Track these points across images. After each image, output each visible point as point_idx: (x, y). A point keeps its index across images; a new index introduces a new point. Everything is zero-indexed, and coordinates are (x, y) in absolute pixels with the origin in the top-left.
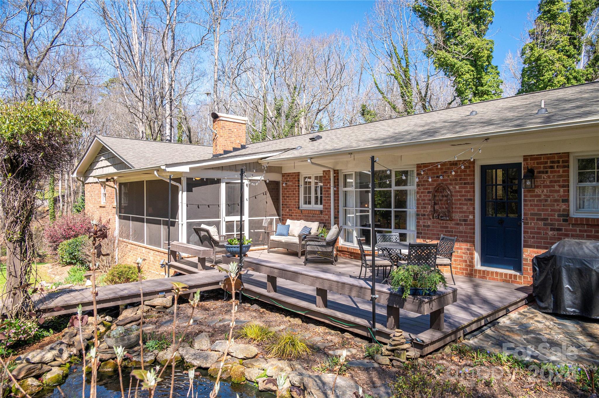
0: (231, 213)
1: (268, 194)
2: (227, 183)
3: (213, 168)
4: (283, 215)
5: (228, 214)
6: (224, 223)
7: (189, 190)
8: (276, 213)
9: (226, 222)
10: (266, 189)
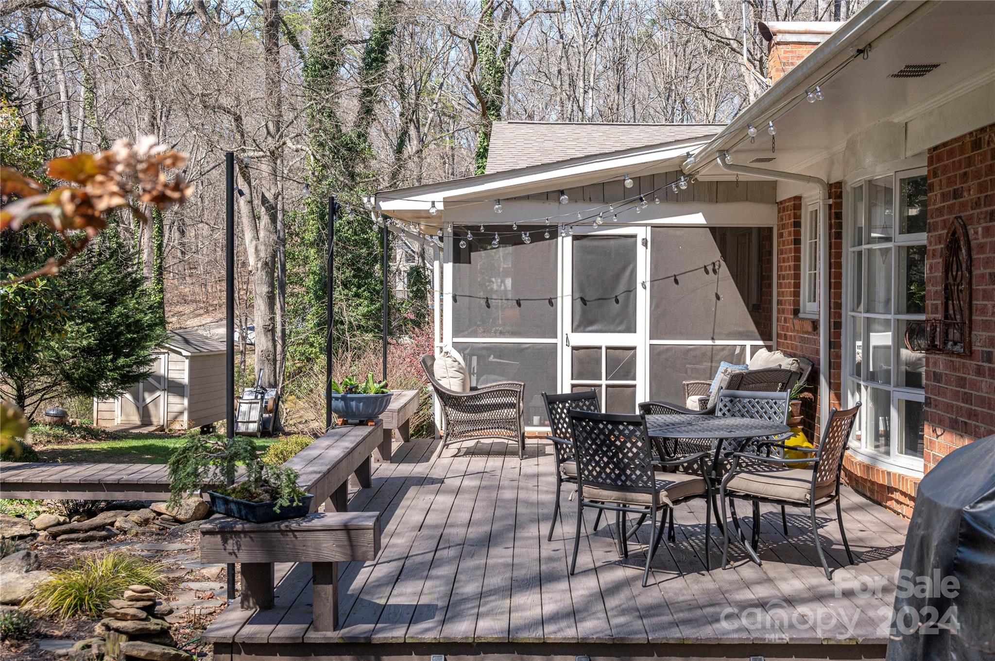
0: (591, 323)
1: (724, 270)
2: (576, 238)
3: (528, 197)
4: (779, 336)
5: (582, 324)
6: (568, 352)
7: (459, 257)
8: (752, 327)
9: (575, 348)
10: (717, 256)
